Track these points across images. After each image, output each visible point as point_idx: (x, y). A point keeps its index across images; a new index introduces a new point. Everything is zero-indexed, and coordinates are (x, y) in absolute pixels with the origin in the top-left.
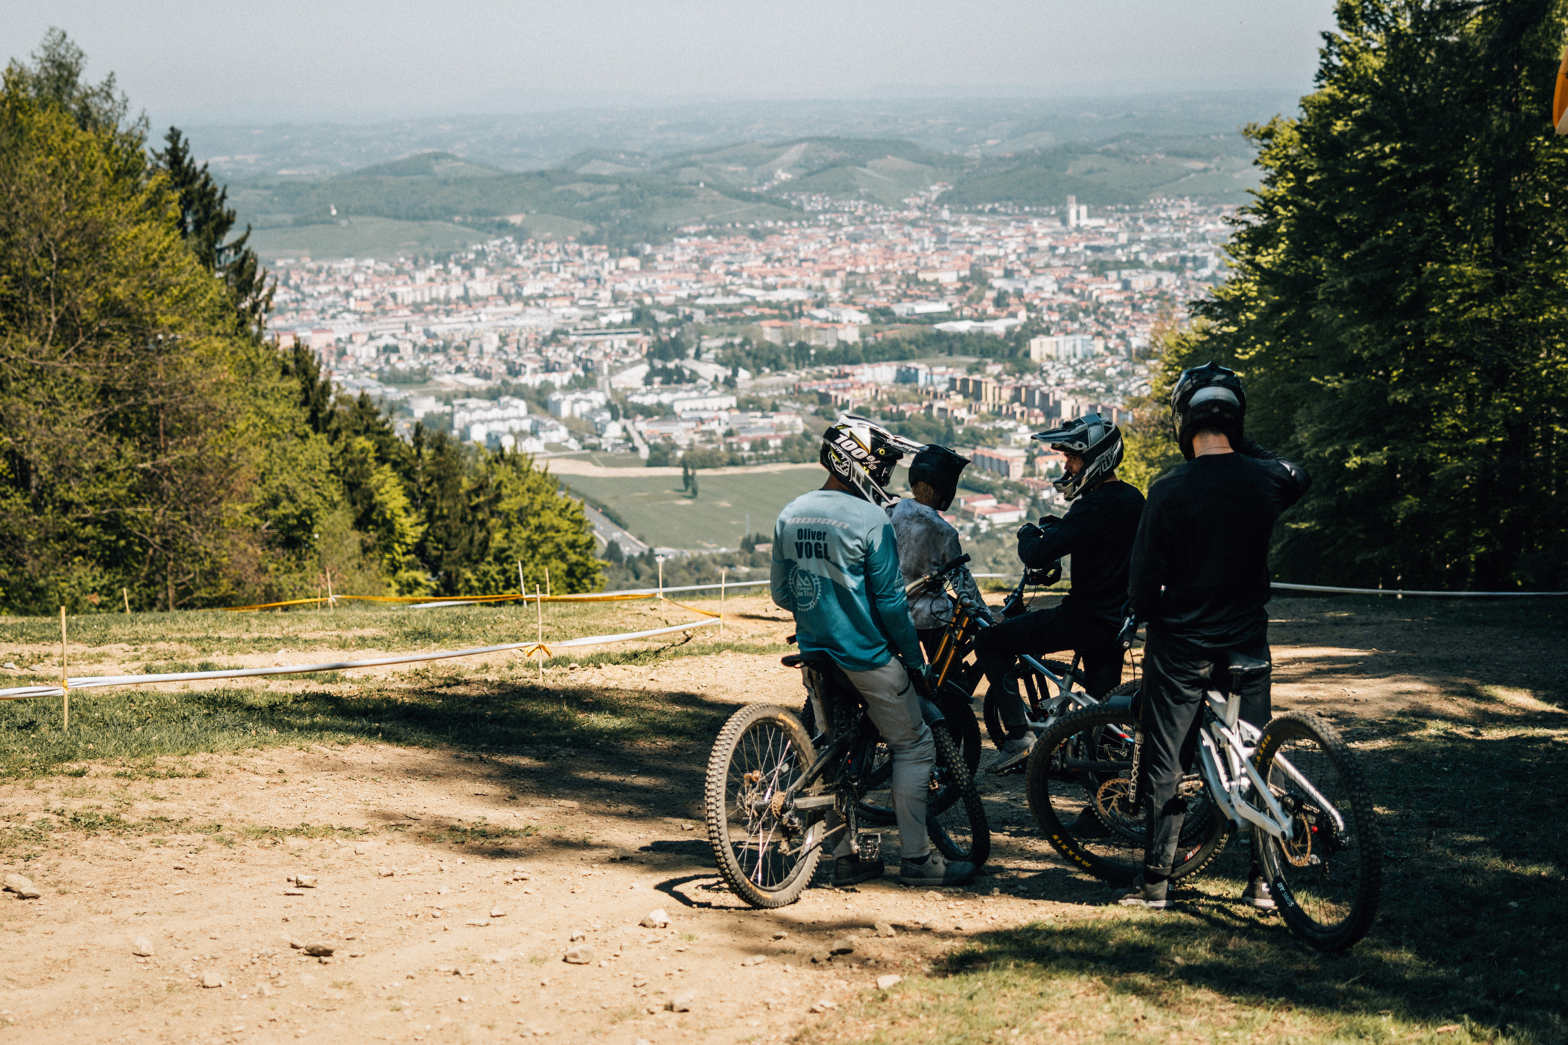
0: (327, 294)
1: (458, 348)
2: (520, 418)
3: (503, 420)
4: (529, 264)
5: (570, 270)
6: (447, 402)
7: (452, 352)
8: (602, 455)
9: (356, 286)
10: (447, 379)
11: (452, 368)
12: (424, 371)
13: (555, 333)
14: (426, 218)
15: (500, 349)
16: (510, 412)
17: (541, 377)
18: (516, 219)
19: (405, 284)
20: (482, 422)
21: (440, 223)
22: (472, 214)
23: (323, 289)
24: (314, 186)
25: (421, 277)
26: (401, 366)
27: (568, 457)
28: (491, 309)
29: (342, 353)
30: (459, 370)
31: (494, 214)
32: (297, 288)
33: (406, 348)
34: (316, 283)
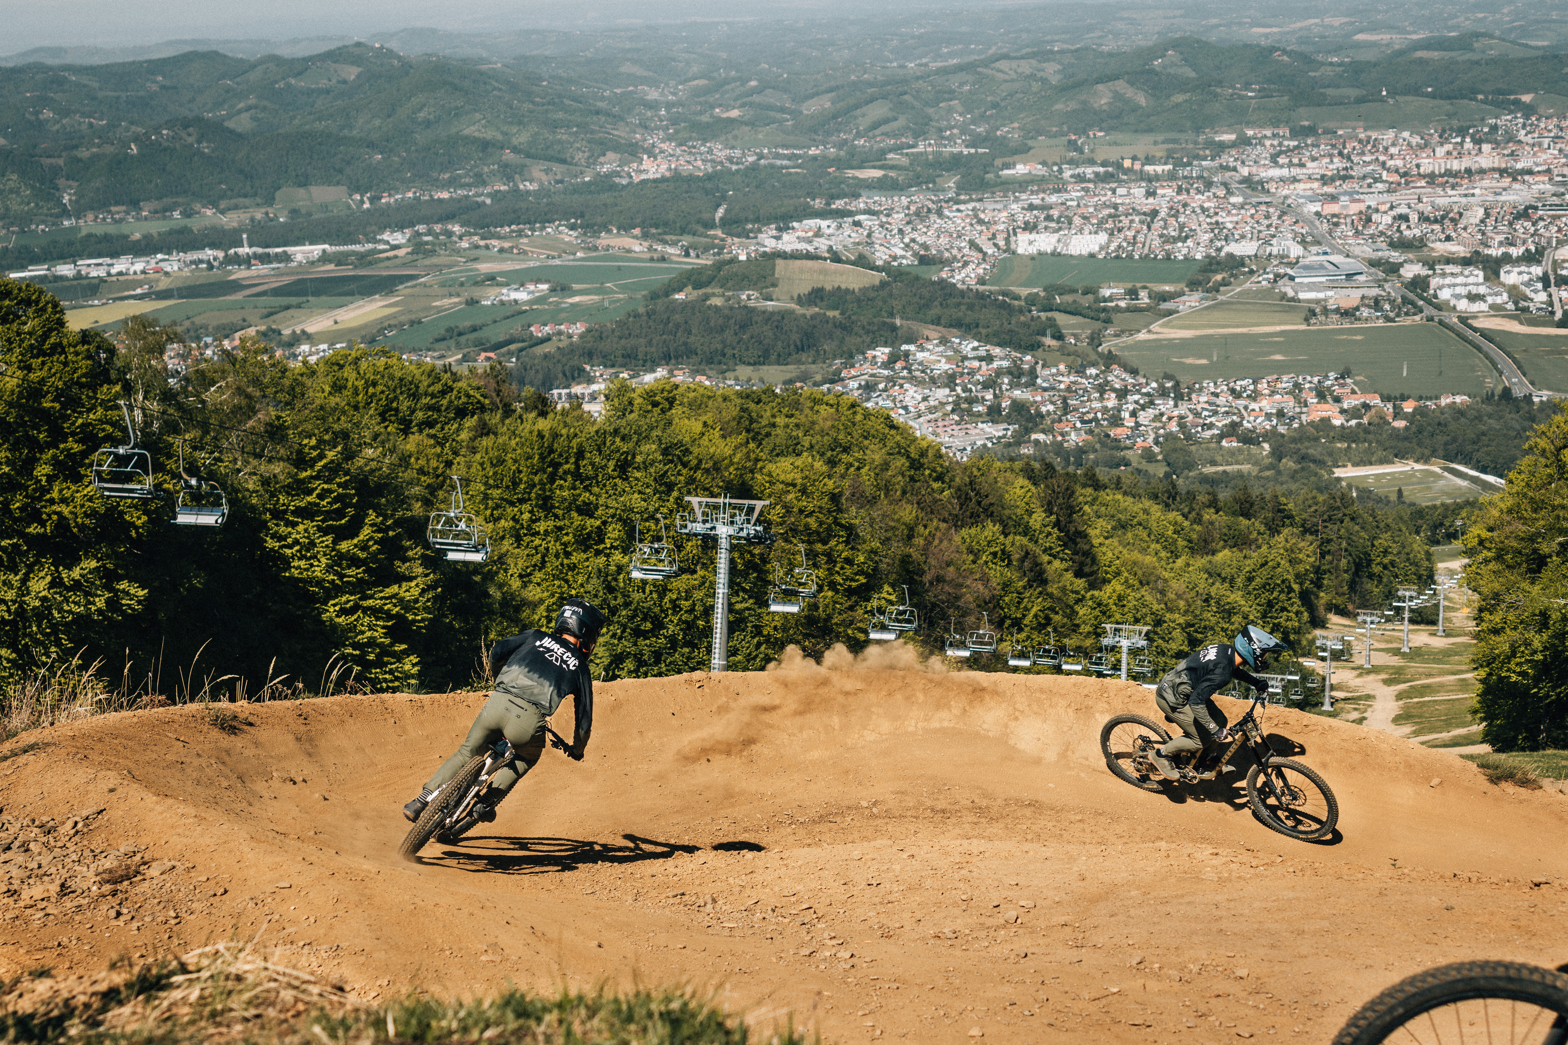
0: (1370, 163)
1: (1453, 220)
2: (1478, 284)
3: (1466, 285)
4: (1529, 139)
5: (1558, 146)
6: (1432, 268)
7: (1447, 222)
8: (1528, 316)
9: (1392, 157)
10: (1438, 246)
11: (1443, 237)
12: (1421, 240)
13: (1527, 208)
14: (1456, 98)
15: (1482, 221)
16: (1471, 280)
17: (1503, 250)
18: (1527, 98)
19: (1428, 157)
20: (1449, 286)
21: (1466, 101)
22: (1493, 92)
23: (1368, 158)
24: (1375, 65)
25: (1440, 151)
26: (1407, 233)
27: (1503, 316)
28: (1486, 183)
29: (1369, 220)
30: (1448, 238)
31: (1511, 93)
32: (1349, 158)
33: (1414, 217)
34: (1363, 153)
